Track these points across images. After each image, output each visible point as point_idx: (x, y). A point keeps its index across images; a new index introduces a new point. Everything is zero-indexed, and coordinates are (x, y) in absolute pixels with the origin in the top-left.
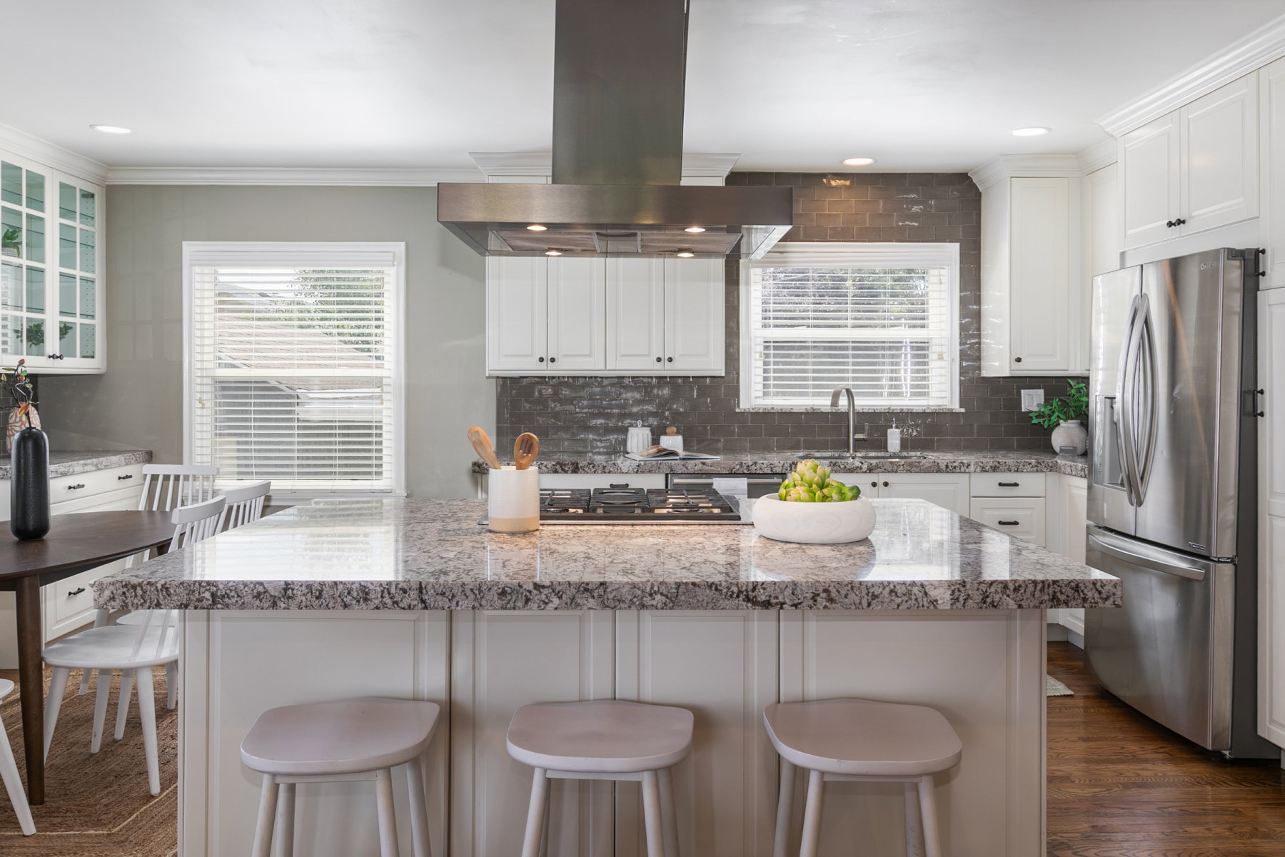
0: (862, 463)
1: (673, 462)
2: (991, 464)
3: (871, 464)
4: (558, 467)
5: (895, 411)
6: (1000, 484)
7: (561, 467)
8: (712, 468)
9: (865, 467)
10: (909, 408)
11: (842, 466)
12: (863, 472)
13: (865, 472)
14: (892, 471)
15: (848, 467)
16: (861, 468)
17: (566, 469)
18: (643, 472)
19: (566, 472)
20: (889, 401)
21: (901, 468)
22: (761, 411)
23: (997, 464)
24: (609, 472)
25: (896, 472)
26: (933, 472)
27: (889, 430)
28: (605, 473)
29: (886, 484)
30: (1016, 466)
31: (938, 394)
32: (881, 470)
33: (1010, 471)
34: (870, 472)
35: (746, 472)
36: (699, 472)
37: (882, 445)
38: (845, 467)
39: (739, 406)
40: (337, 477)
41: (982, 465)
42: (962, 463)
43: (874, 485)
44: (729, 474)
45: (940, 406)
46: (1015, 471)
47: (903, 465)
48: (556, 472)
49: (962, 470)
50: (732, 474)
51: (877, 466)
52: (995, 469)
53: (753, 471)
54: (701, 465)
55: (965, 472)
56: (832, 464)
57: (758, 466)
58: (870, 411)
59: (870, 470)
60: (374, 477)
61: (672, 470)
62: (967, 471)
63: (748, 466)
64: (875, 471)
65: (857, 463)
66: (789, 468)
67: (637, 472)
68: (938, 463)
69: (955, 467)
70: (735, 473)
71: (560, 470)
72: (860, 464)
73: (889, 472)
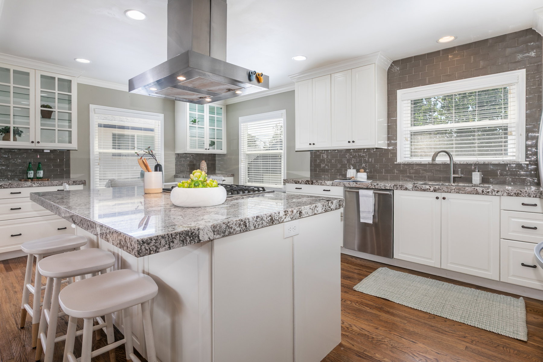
0: (430, 187)
1: (345, 182)
2: (515, 191)
3: (435, 188)
4: (307, 182)
5: (480, 163)
6: (523, 204)
7: (308, 182)
8: (360, 185)
9: (432, 189)
10: (489, 161)
11: (419, 188)
12: (431, 191)
13: (432, 191)
14: (448, 192)
15: (423, 188)
16: (430, 189)
17: (309, 183)
18: (334, 186)
19: (309, 184)
20: (477, 158)
21: (453, 191)
22: (406, 163)
23: (519, 192)
24: (323, 185)
25: (450, 192)
26: (473, 194)
27: (473, 173)
28: (321, 185)
29: (444, 198)
30: (534, 194)
31: (511, 154)
32: (441, 191)
33: (530, 197)
34: (435, 192)
35: (374, 188)
36: (355, 187)
37: (469, 180)
38: (421, 189)
39: (396, 161)
40: (271, 183)
41: (507, 192)
42: (493, 190)
43: (437, 198)
44: (367, 188)
45: (511, 160)
46: (534, 197)
47: (454, 189)
48: (306, 184)
49: (493, 193)
50: (368, 188)
51: (439, 189)
52: (517, 195)
53: (377, 188)
54: (355, 184)
55: (495, 195)
56: (414, 187)
57: (379, 186)
58: (464, 163)
59: (435, 191)
60: (279, 184)
61: (344, 185)
62: (497, 195)
63: (375, 185)
64: (438, 191)
65: (428, 187)
66: (393, 187)
67: (332, 186)
68: (477, 190)
69: (488, 192)
70: (369, 188)
71: (307, 183)
72: (429, 187)
73: (446, 192)
